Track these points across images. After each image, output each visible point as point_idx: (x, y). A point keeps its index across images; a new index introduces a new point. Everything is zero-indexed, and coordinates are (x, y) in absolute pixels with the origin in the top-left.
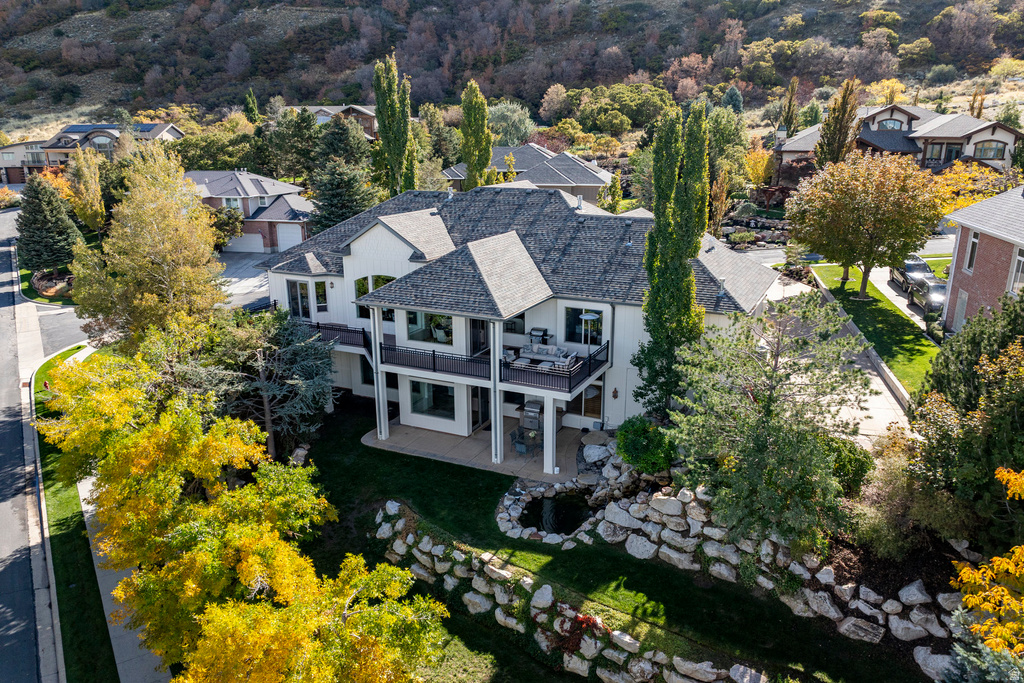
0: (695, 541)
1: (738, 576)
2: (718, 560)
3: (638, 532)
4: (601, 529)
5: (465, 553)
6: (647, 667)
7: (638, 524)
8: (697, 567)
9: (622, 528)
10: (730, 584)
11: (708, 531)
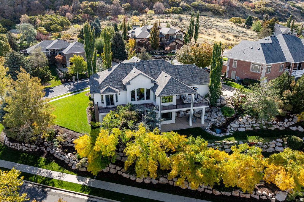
0: (251, 125)
1: (260, 128)
2: (256, 126)
3: (239, 127)
4: (232, 129)
5: (220, 142)
6: (265, 145)
7: (239, 126)
8: (253, 129)
9: (236, 127)
10: (259, 129)
11: (253, 122)
